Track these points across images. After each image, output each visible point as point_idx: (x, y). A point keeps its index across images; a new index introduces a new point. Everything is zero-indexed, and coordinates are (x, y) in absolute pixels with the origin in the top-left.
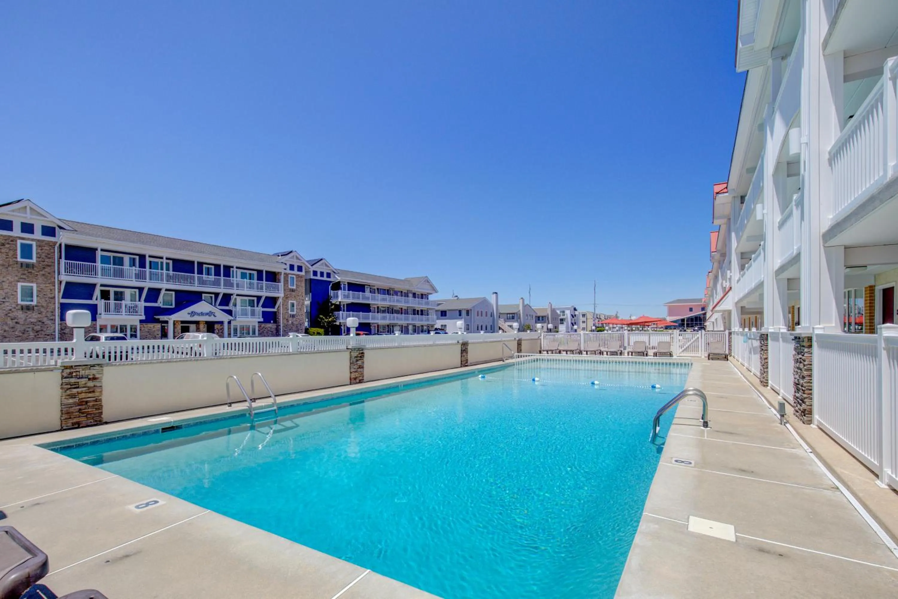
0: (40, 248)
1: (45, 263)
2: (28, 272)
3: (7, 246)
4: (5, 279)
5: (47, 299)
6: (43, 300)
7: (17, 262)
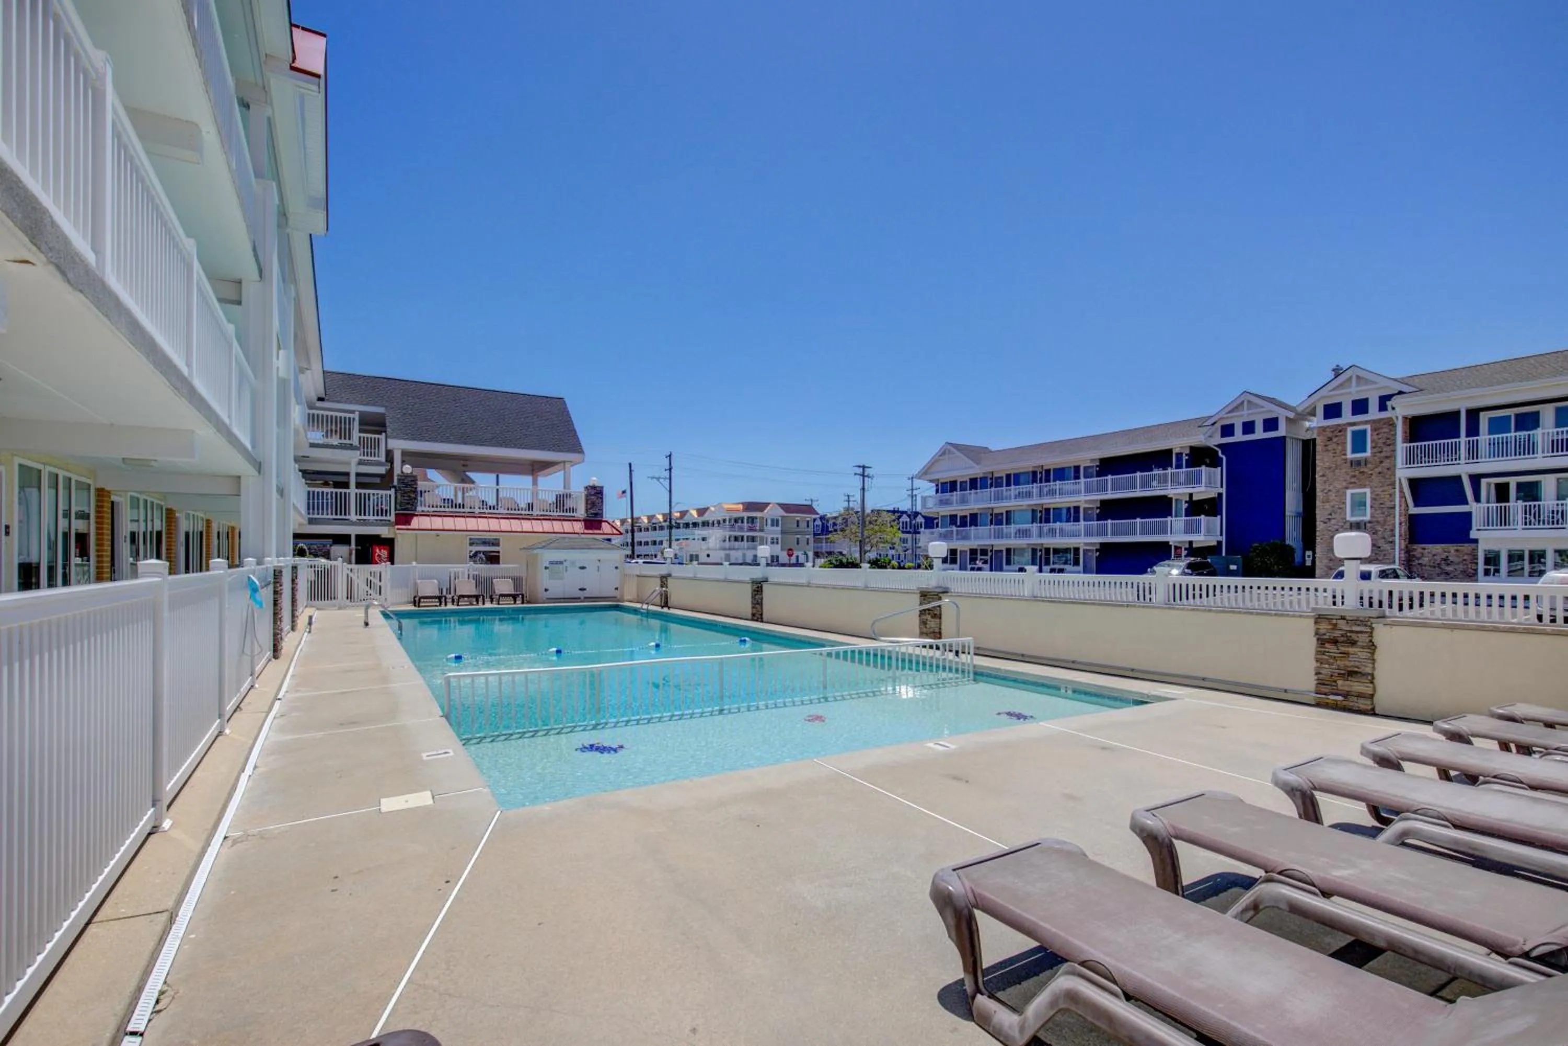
0: (1376, 433)
1: (1383, 454)
2: (1361, 473)
3: (1335, 440)
4: (1331, 488)
5: (1384, 510)
6: (1379, 512)
7: (1346, 459)
